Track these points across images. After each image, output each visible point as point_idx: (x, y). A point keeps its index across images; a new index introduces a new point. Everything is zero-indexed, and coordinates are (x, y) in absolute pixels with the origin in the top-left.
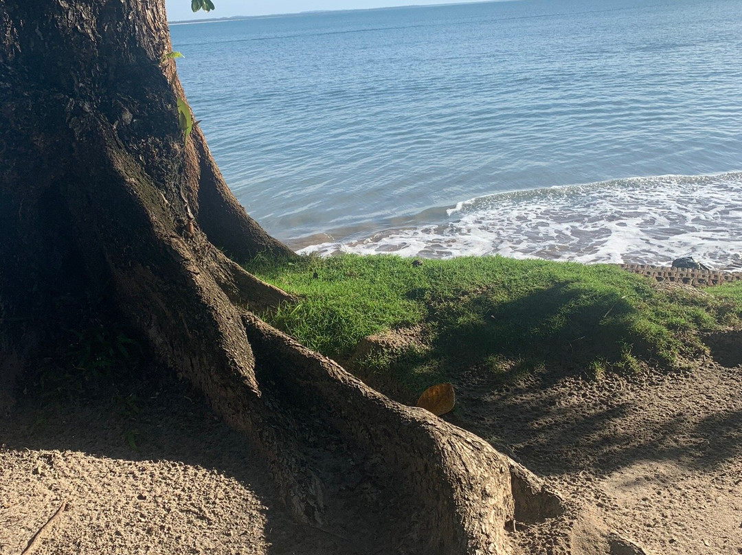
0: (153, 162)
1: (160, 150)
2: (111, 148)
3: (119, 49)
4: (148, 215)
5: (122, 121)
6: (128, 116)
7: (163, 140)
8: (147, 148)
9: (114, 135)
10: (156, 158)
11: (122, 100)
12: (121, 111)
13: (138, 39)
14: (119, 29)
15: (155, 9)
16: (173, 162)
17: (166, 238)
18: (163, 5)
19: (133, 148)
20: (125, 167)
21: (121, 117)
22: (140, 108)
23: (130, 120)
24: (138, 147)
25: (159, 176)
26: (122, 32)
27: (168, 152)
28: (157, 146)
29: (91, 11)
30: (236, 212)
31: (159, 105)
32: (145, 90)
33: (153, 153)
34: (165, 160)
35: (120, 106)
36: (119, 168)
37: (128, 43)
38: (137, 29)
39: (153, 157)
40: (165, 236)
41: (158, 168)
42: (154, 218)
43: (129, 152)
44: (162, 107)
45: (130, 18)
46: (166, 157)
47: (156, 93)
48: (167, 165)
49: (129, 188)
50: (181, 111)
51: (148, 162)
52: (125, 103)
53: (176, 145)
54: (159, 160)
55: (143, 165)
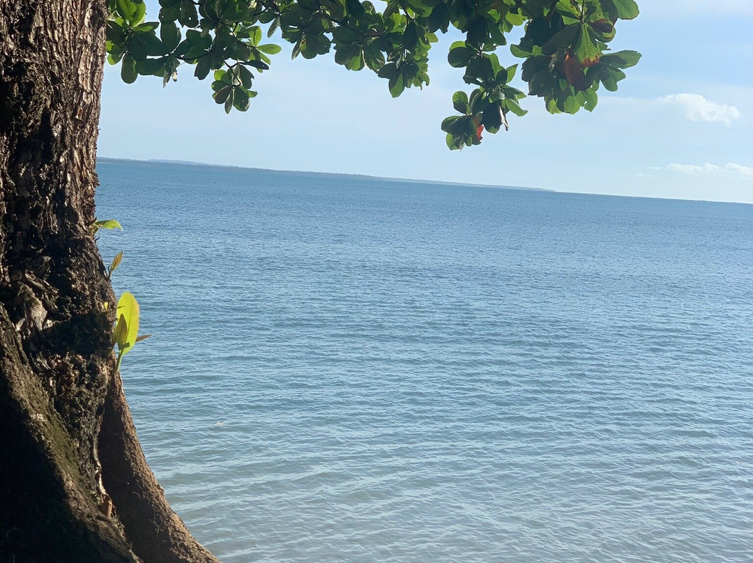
0: (68, 391)
1: (82, 374)
2: (11, 360)
3: (37, 206)
4: (61, 478)
5: (30, 319)
6: (39, 313)
7: (88, 358)
8: (63, 369)
9: (16, 341)
10: (74, 386)
11: (32, 286)
12: (30, 304)
13: (68, 194)
14: (43, 176)
15: (84, 151)
16: (96, 395)
17: (89, 520)
18: (95, 145)
19: (41, 366)
20: (29, 394)
21: (30, 312)
22: (58, 302)
23: (42, 320)
24: (49, 364)
25: (73, 416)
26: (47, 180)
27: (93, 379)
28: (78, 366)
29: (6, 143)
30: (150, 496)
31: (89, 302)
32: (71, 276)
33: (69, 376)
34: (85, 390)
35: (29, 296)
36: (21, 395)
37: (53, 199)
38: (69, 178)
39: (69, 384)
40: (89, 516)
41: (73, 404)
42: (71, 483)
43: (36, 371)
44: (94, 305)
45: (62, 160)
46: (88, 387)
47: (87, 281)
48: (88, 400)
49: (36, 430)
50: (122, 316)
51: (59, 391)
52: (38, 291)
53: (105, 368)
54: (77, 390)
55: (52, 395)
